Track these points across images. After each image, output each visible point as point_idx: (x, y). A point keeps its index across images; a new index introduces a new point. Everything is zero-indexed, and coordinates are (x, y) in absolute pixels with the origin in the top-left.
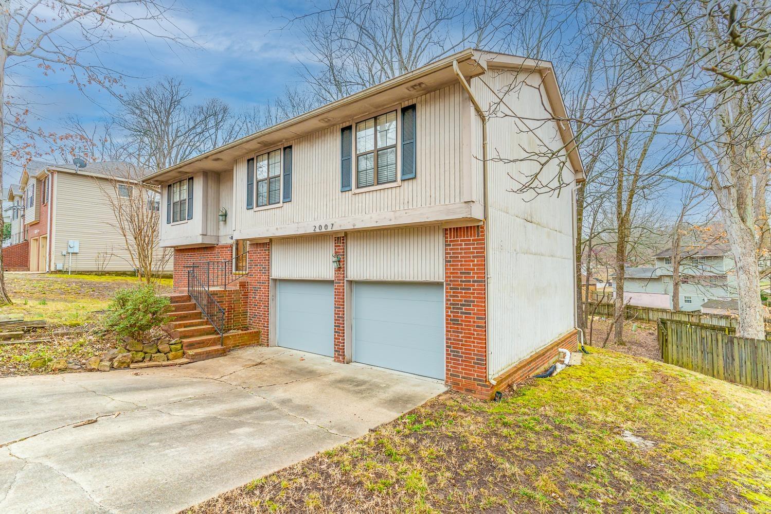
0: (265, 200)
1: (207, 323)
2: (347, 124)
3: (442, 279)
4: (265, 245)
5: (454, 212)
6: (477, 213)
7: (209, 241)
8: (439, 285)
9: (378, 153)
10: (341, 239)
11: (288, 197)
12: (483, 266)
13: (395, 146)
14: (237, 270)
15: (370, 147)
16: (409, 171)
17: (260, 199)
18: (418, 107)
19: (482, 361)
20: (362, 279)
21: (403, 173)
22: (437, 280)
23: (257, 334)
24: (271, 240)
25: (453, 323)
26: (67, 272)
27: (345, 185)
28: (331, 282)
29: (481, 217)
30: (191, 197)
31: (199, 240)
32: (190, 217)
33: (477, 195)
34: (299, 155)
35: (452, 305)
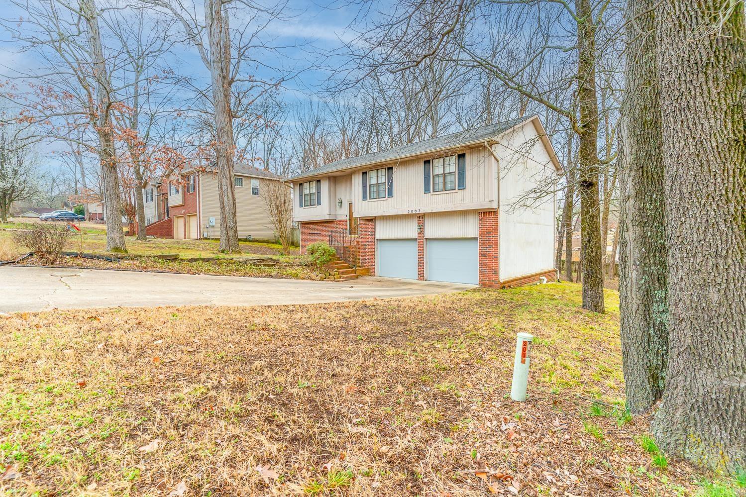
0: (375, 196)
1: (343, 263)
2: (428, 159)
3: (477, 236)
4: (372, 220)
5: (486, 206)
6: (495, 206)
7: (332, 218)
8: (475, 239)
9: (445, 175)
10: (421, 217)
11: (391, 194)
12: (497, 230)
13: (455, 172)
14: (350, 234)
15: (441, 172)
16: (462, 185)
17: (372, 194)
18: (466, 155)
19: (497, 272)
20: (434, 237)
21: (459, 186)
22: (474, 237)
23: (368, 270)
24: (375, 217)
25: (482, 256)
26: (209, 239)
27: (427, 190)
28: (416, 240)
29: (497, 207)
30: (319, 192)
31: (327, 218)
32: (319, 203)
33: (495, 198)
34: (398, 173)
35: (482, 248)
